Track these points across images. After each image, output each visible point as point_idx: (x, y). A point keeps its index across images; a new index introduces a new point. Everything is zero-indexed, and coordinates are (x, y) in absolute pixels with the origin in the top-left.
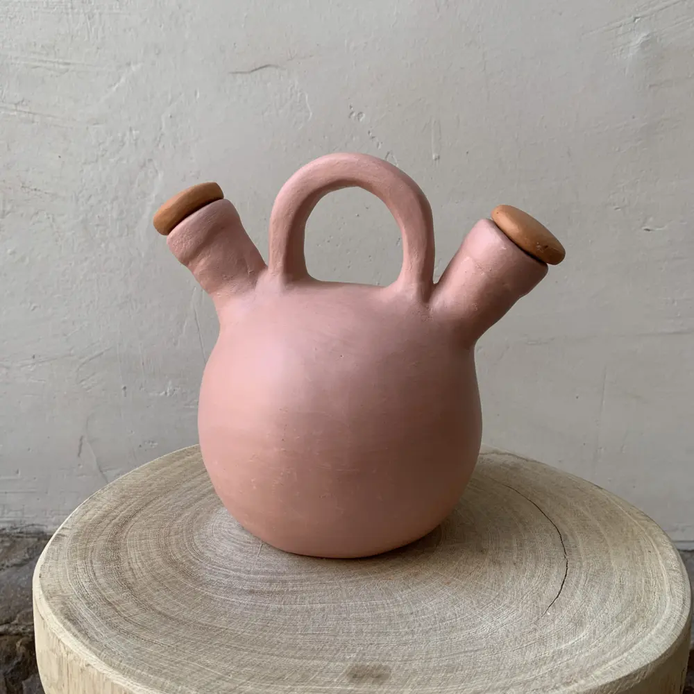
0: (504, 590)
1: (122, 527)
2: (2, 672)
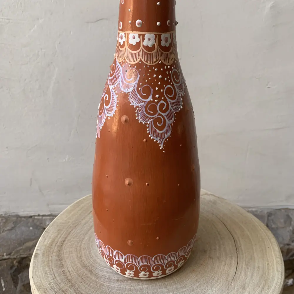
0: (215, 273)
1: (61, 248)
2: (9, 272)
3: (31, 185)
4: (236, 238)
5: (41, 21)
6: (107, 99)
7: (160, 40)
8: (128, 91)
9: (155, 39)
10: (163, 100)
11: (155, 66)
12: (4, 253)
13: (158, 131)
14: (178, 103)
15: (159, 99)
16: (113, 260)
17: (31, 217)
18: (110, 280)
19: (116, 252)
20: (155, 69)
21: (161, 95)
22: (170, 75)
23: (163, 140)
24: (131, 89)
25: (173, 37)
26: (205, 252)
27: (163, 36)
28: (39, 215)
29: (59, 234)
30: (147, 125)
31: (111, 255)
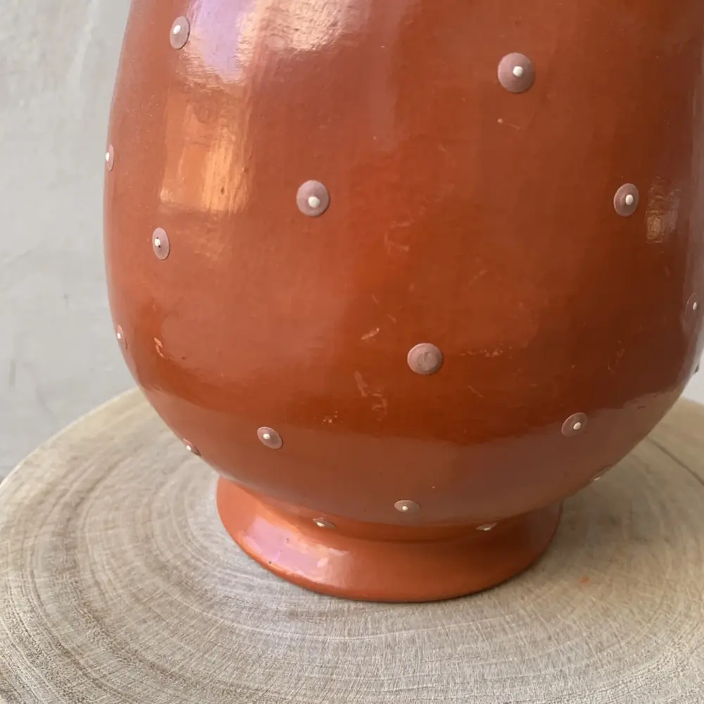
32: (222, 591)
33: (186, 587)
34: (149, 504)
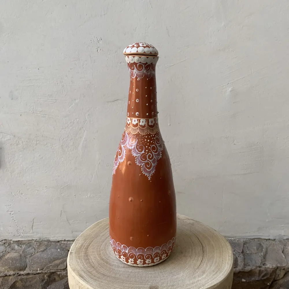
1: (87, 249)
2: (41, 284)
3: (61, 216)
4: (204, 245)
5: (77, 101)
6: (120, 152)
7: (148, 122)
8: (131, 148)
9: (146, 122)
10: (150, 153)
11: (146, 135)
12: (38, 268)
13: (147, 170)
14: (159, 155)
15: (148, 152)
16: (121, 252)
17: (59, 242)
18: (118, 267)
19: (123, 246)
20: (146, 137)
21: (149, 150)
22: (154, 140)
23: (151, 175)
24: (133, 147)
25: (156, 120)
26: (182, 253)
27: (150, 120)
28: (65, 241)
29: (85, 242)
30: (141, 167)
31: (120, 249)
32: (113, 263)
33: (107, 263)
34: (99, 248)
